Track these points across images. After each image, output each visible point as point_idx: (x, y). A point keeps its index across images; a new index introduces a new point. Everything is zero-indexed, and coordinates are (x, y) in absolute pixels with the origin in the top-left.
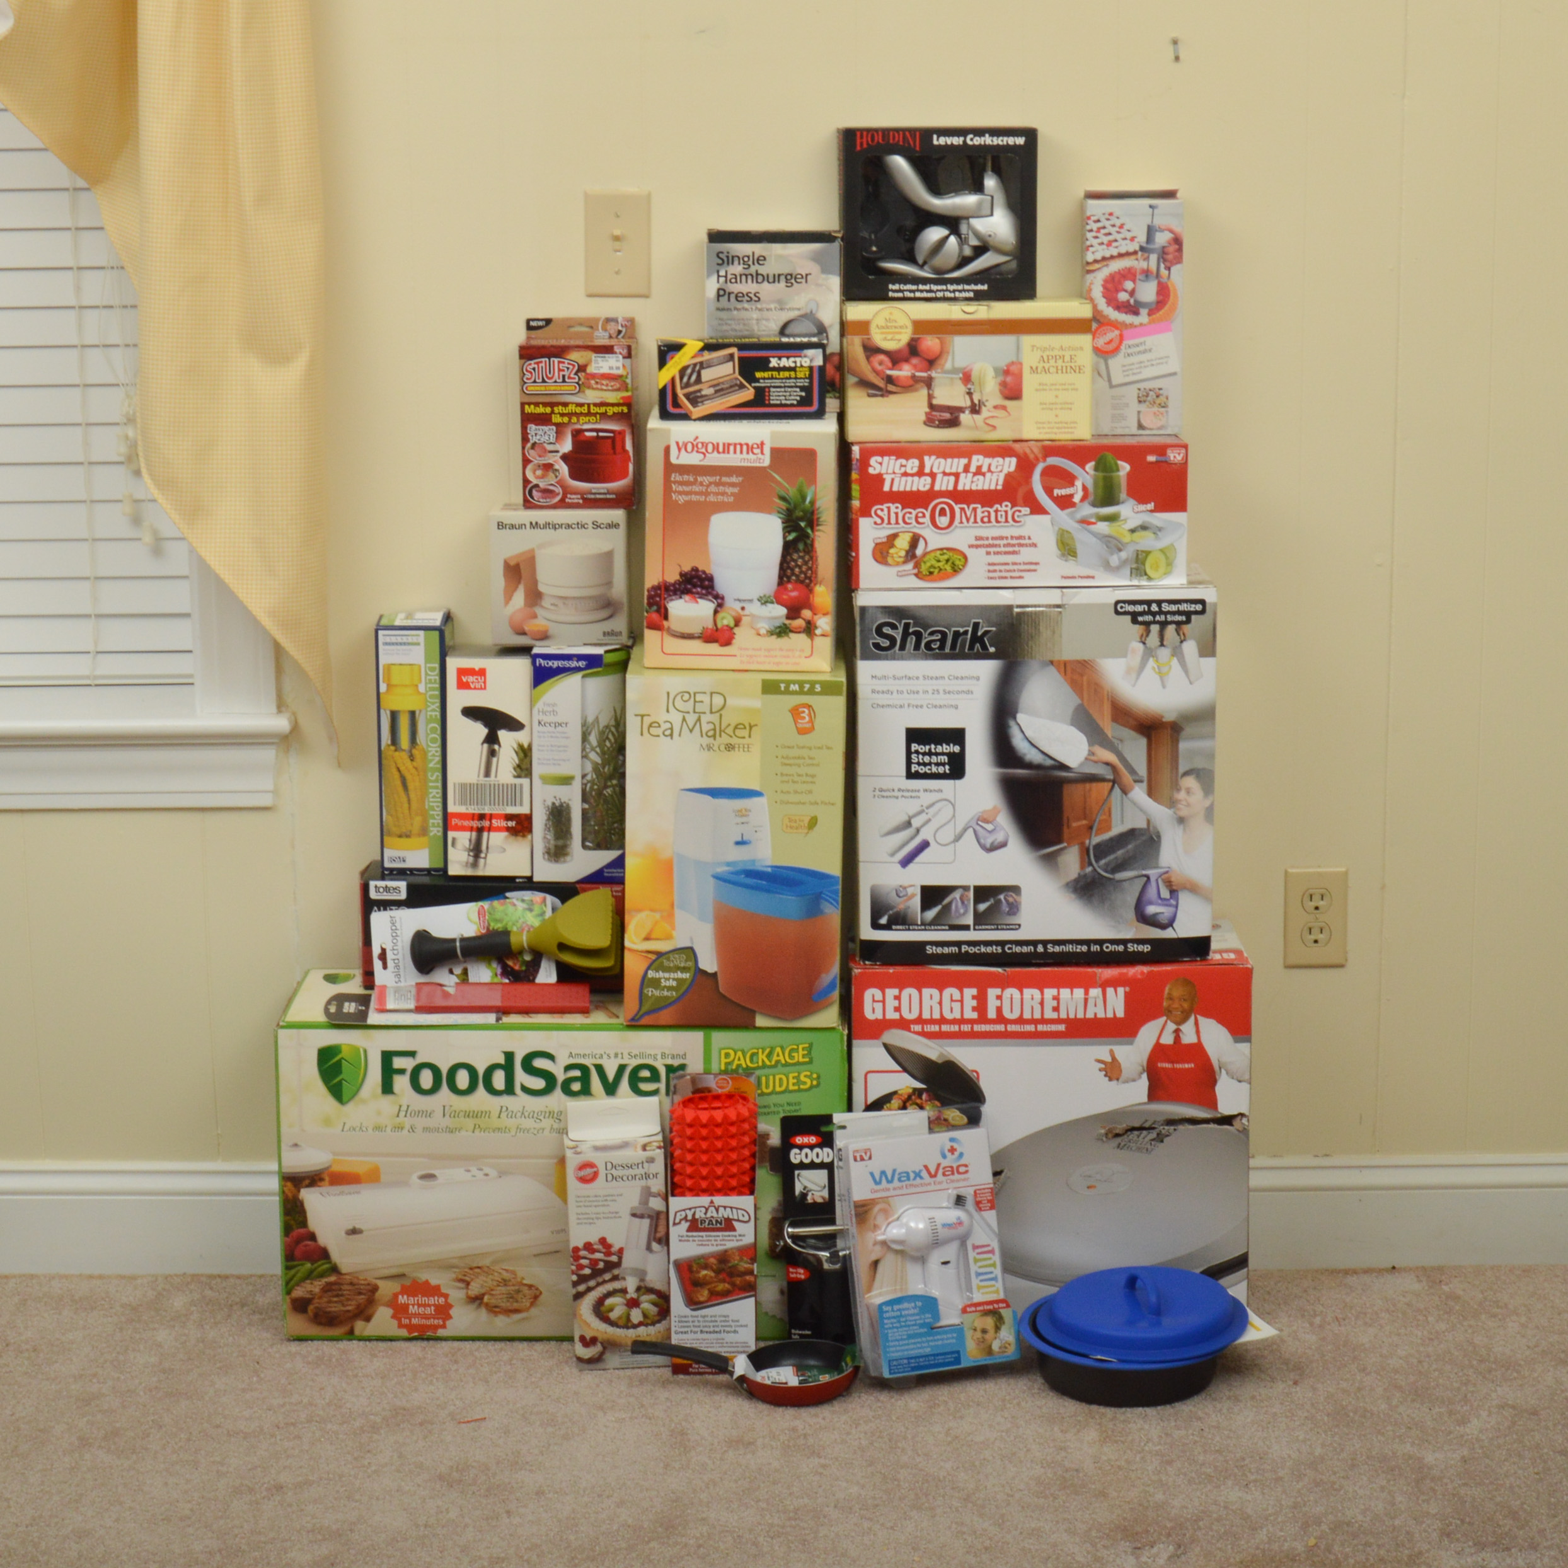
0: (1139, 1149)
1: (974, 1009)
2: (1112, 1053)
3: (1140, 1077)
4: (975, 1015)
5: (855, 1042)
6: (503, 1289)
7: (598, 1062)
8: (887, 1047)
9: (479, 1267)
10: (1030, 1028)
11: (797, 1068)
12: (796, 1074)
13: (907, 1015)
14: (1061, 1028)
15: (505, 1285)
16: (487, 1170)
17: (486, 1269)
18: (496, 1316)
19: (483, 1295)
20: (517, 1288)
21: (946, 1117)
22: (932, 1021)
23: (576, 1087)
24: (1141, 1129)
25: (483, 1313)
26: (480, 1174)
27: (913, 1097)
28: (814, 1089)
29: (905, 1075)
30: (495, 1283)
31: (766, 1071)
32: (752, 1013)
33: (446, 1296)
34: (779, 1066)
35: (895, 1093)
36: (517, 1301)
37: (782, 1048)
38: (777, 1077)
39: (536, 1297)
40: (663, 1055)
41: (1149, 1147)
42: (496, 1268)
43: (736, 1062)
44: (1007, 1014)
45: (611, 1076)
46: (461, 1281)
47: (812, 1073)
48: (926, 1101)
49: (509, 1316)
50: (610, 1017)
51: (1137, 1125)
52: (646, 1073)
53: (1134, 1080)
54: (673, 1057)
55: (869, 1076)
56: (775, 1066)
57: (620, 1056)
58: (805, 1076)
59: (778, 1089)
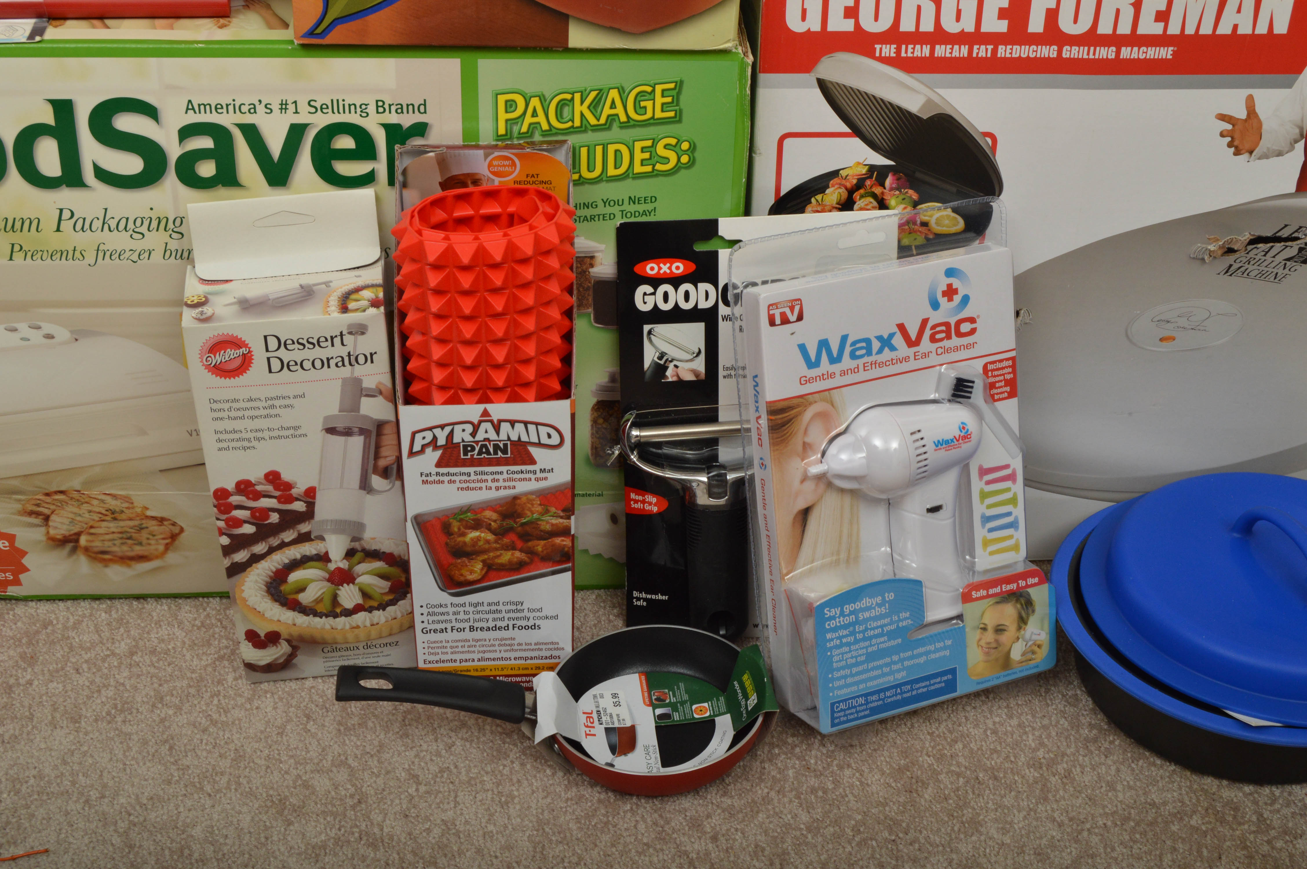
0: (1262, 275)
1: (1002, 14)
2: (1250, 103)
3: (1292, 148)
4: (1002, 26)
5: (763, 78)
6: (113, 526)
7: (248, 119)
8: (822, 85)
9: (62, 492)
10: (1106, 53)
11: (653, 131)
12: (649, 143)
13: (869, 25)
14: (1166, 53)
15: (115, 519)
16: (48, 328)
17: (75, 495)
18: (106, 566)
19: (79, 534)
20: (136, 523)
21: (925, 219)
22: (917, 37)
23: (207, 169)
24: (1275, 239)
25: (83, 564)
26: (36, 337)
27: (868, 183)
28: (683, 172)
29: (857, 141)
30: (96, 517)
31: (589, 137)
32: (564, 19)
33: (11, 538)
34: (615, 126)
35: (835, 174)
36: (140, 544)
37: (621, 91)
38: (611, 149)
39: (174, 537)
40: (380, 106)
41: (1280, 271)
42: (94, 492)
43: (528, 119)
44: (1066, 25)
45: (275, 146)
46: (31, 513)
47: (679, 142)
48: (891, 189)
49: (129, 566)
50: (271, 27)
51: (1269, 234)
52: (346, 142)
53: (1280, 154)
54: (400, 109)
55: (787, 142)
56: (607, 126)
57: (291, 108)
58: (666, 147)
59: (612, 171)
